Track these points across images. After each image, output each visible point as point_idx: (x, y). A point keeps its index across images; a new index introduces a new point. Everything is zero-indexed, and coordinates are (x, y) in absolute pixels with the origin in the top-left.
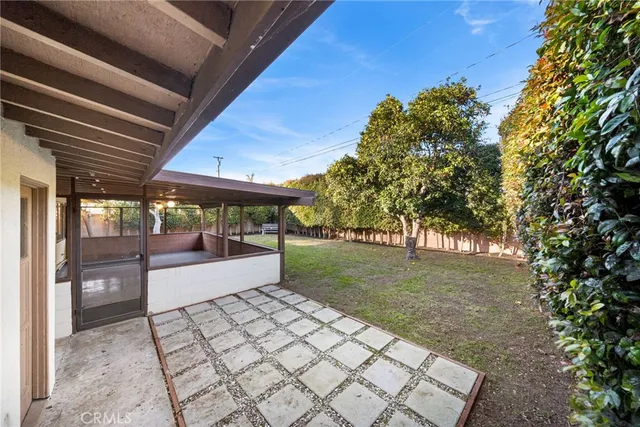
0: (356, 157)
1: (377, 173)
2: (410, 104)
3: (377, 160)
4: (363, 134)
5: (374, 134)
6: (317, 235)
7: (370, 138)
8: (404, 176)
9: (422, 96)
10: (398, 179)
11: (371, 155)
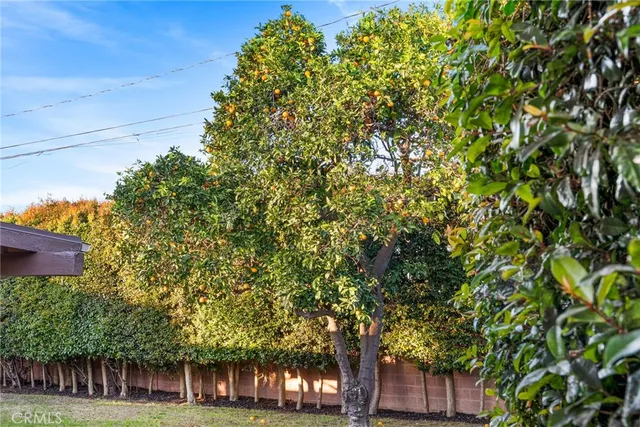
0: (204, 159)
1: (261, 205)
2: (340, 39)
3: (262, 170)
4: (219, 97)
5: (250, 102)
6: (98, 388)
7: (241, 110)
8: (330, 217)
9: (367, 25)
10: (316, 223)
11: (244, 156)
